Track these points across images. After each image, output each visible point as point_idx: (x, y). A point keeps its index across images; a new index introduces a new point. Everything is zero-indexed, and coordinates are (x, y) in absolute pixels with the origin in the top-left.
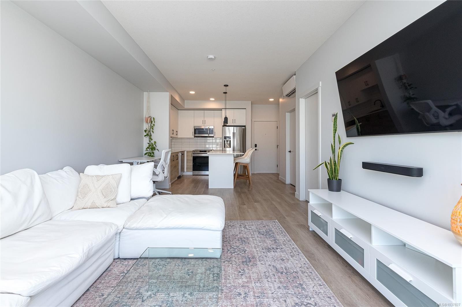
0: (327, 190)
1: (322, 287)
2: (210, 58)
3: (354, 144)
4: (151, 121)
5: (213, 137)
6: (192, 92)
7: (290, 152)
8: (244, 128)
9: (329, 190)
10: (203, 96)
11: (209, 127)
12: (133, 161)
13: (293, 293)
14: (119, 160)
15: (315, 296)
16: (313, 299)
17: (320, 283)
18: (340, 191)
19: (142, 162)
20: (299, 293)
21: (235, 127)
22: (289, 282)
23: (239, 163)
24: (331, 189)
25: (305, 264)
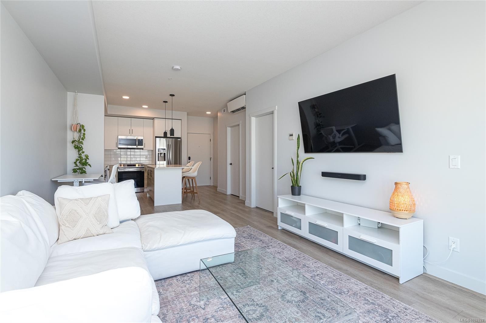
0: (291, 195)
1: (317, 263)
2: (176, 69)
3: (314, 158)
4: (81, 129)
5: (142, 149)
6: (126, 97)
7: (231, 164)
8: (180, 140)
9: (292, 195)
10: (136, 103)
11: (137, 137)
12: (74, 180)
13: (304, 271)
14: (53, 180)
15: (318, 269)
16: (318, 271)
17: (314, 261)
18: (300, 195)
19: (86, 180)
20: (308, 270)
21: (170, 139)
22: (296, 265)
23: (186, 177)
24: (293, 193)
25: (295, 252)
